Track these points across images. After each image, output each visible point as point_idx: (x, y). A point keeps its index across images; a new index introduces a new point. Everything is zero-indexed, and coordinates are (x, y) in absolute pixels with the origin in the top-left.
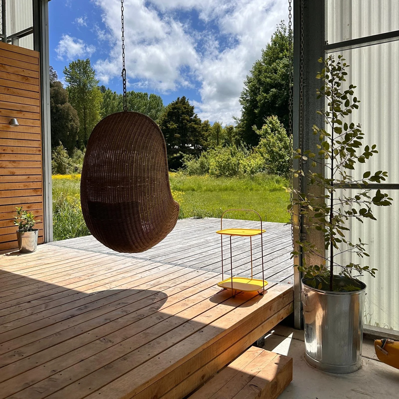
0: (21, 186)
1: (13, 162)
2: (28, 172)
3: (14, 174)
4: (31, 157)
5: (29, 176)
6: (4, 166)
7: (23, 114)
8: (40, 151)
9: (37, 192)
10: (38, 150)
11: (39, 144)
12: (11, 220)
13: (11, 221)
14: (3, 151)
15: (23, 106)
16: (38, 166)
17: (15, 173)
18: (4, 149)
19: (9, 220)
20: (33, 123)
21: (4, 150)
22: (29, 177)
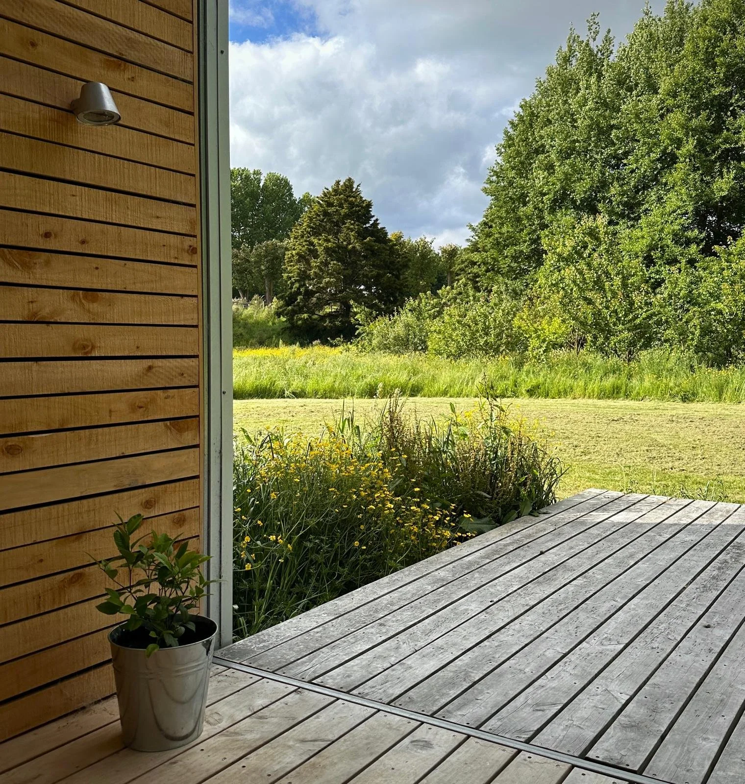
0: (120, 407)
1: (85, 297)
2: (150, 342)
3: (90, 352)
4: (161, 277)
5: (149, 362)
6: (45, 313)
7: (128, 75)
8: (193, 251)
9: (180, 431)
10: (186, 247)
11: (192, 223)
12: (71, 573)
13: (72, 581)
14: (41, 240)
15: (129, 39)
16: (188, 316)
17: (93, 347)
18: (48, 228)
19: (61, 576)
20: (167, 125)
21: (47, 235)
22: (150, 368)
